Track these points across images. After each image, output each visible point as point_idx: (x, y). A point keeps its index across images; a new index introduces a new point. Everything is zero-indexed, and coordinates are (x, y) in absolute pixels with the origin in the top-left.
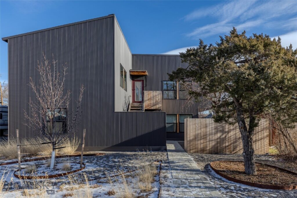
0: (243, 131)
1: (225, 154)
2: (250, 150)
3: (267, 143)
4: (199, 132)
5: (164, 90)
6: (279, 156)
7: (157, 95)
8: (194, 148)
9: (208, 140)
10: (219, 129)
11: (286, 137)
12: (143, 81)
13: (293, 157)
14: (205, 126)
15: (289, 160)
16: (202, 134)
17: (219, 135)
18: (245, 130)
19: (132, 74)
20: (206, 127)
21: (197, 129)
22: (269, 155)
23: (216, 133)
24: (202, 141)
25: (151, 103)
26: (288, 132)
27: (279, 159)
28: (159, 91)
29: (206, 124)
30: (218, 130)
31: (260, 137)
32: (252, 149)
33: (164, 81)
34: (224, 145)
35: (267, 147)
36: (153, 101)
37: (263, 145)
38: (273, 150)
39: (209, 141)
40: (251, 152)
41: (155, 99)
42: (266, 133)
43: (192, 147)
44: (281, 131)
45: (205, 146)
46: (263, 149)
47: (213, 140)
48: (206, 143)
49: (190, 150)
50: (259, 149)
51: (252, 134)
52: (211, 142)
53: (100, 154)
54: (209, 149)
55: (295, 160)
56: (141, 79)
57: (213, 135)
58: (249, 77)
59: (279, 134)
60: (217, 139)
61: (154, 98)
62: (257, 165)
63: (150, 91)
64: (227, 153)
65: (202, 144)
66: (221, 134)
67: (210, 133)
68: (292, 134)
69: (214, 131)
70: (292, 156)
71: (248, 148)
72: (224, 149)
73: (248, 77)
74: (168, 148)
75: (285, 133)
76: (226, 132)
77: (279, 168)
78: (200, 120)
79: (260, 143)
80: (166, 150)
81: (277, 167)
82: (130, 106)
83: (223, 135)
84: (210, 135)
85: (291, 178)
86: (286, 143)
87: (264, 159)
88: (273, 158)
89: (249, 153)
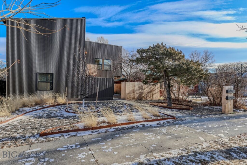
4: (132, 89)
9: (135, 93)
16: (133, 91)
17: (140, 91)
20: (135, 87)
24: (133, 94)
29: (135, 85)
30: (140, 88)
31: (156, 92)
34: (142, 96)
42: (159, 90)
45: (134, 97)
49: (127, 99)
50: (156, 97)
52: (137, 95)
54: (136, 98)
57: (138, 91)
60: (139, 93)
64: (143, 100)
66: (141, 90)
67: (136, 90)
69: (138, 89)
72: (142, 98)
74: (114, 99)
76: (143, 89)
79: (157, 94)
80: (113, 99)
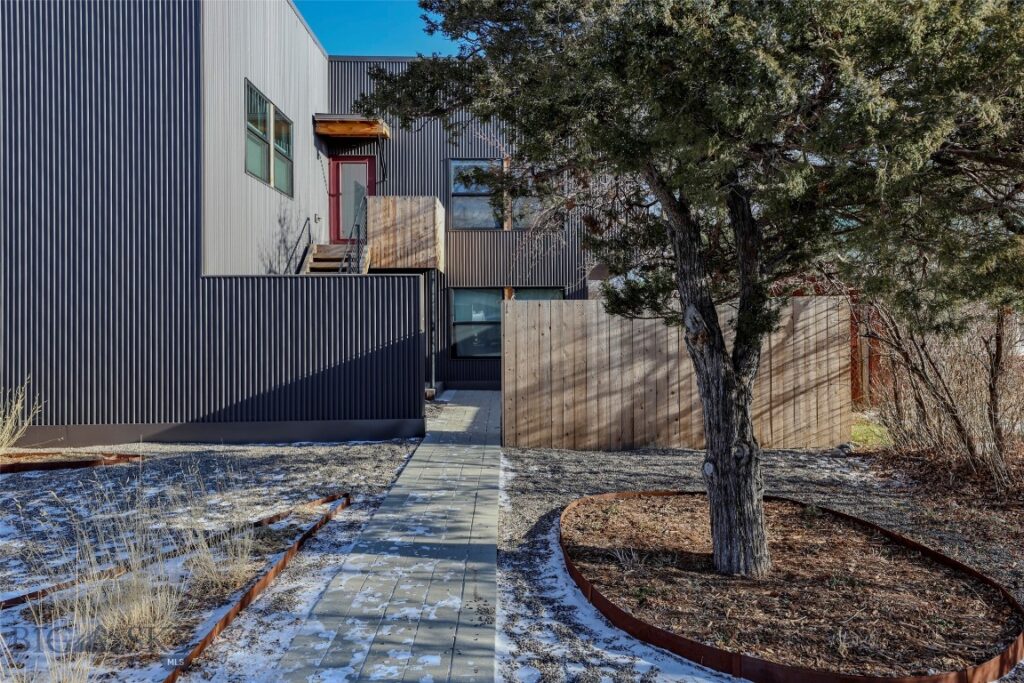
0: (702, 355)
1: (665, 452)
2: (734, 450)
3: (843, 403)
4: (555, 357)
5: (454, 195)
6: (894, 457)
7: (419, 213)
8: (532, 425)
9: (592, 393)
10: (641, 345)
11: (924, 378)
12: (372, 159)
13: (954, 466)
14: (579, 333)
15: (935, 482)
16: (568, 369)
17: (640, 369)
18: (711, 348)
19: (323, 130)
20: (585, 336)
21: (546, 346)
22: (850, 455)
23: (628, 361)
24: (568, 397)
25: (395, 245)
26: (931, 354)
27: (889, 476)
28: (426, 198)
29: (584, 326)
30: (636, 348)
31: (813, 375)
32: (749, 444)
33: (453, 159)
34: (662, 414)
35: (844, 418)
36: (404, 233)
37: (825, 409)
38: (868, 430)
39: (598, 397)
40: (743, 461)
41: (409, 229)
42: (838, 358)
43: (524, 421)
44: (899, 349)
45: (579, 417)
46: (826, 425)
47: (616, 392)
48: (583, 406)
49: (517, 435)
50: (809, 426)
51: (750, 366)
52: (605, 401)
53: (121, 457)
54: (600, 432)
55: (963, 480)
56: (365, 151)
57: (615, 372)
58: (681, 25)
59: (894, 363)
60: (633, 387)
61: (409, 222)
62: (786, 512)
63: (391, 198)
64: (675, 446)
65: (568, 408)
66: (648, 365)
67: (600, 362)
68: (949, 366)
69: (616, 353)
70: (950, 463)
71: (728, 439)
72: (664, 432)
73: (675, 26)
74: (430, 427)
75: (916, 359)
76: (668, 358)
77: (885, 533)
78: (560, 306)
79: (815, 400)
80: (422, 435)
81: (878, 528)
82: (310, 258)
83: (655, 369)
84: (600, 368)
85: (945, 605)
86: (920, 403)
87: (826, 474)
88: (866, 471)
89: (733, 464)
